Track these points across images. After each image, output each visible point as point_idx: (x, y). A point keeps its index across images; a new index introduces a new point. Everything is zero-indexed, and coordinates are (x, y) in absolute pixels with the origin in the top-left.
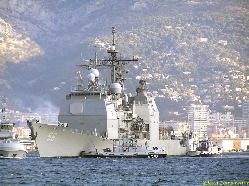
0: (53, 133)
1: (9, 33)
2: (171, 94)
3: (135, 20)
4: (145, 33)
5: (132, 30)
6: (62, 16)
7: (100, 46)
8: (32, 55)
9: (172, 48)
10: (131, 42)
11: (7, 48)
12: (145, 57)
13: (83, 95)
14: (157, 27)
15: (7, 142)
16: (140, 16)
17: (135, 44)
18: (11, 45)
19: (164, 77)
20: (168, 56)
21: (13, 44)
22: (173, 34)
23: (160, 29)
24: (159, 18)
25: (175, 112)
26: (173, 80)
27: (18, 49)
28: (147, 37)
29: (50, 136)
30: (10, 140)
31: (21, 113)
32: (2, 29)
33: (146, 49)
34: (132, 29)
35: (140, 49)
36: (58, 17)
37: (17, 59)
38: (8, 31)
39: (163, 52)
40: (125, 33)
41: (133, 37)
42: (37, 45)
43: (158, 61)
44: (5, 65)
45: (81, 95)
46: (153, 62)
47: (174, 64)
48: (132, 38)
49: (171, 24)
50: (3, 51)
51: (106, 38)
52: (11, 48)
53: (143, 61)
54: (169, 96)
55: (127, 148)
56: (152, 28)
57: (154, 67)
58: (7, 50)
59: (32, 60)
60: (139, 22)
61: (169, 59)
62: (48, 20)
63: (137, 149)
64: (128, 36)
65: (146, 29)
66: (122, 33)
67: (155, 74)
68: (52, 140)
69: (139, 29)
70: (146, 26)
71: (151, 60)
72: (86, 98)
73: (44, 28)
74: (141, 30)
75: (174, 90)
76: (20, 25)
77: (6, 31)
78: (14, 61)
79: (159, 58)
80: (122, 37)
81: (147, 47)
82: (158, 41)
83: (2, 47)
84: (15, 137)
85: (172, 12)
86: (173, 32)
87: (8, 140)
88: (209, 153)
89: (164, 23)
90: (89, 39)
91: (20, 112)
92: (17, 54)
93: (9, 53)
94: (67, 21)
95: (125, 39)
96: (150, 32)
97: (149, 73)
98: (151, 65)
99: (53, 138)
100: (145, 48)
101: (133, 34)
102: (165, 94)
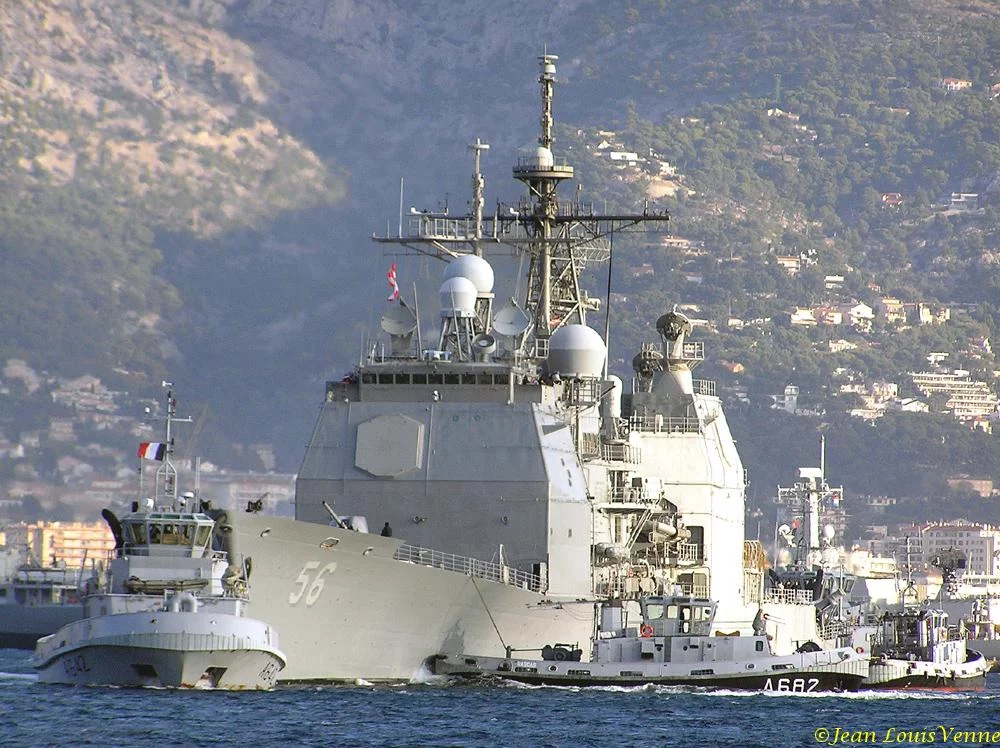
0: (318, 563)
1: (173, 98)
2: (961, 397)
3: (790, 46)
4: (841, 108)
5: (778, 93)
6: (434, 24)
7: (620, 167)
8: (283, 203)
9: (969, 182)
10: (770, 151)
11: (163, 166)
12: (839, 221)
13: (419, 379)
14: (896, 84)
15: (177, 606)
16: (817, 28)
17: (788, 159)
18: (182, 151)
19: (926, 316)
20: (949, 217)
21: (190, 147)
22: (975, 118)
23: (915, 92)
24: (908, 42)
25: (979, 482)
26: (971, 333)
27: (215, 170)
28: (851, 130)
29: (303, 578)
30: (194, 599)
31: (223, 472)
32: (140, 79)
33: (841, 184)
34: (778, 88)
35: (815, 184)
36: (418, 26)
37: (208, 217)
38: (170, 88)
39: (926, 200)
40: (740, 105)
41: (781, 129)
42: (310, 155)
43: (902, 239)
44: (153, 246)
45: (411, 380)
46: (875, 247)
47: (979, 254)
48: (776, 134)
49: (967, 72)
50: (143, 179)
51: (648, 131)
52: (179, 167)
53: (829, 242)
54: (948, 405)
55: (660, 641)
56: (875, 84)
57: (881, 267)
58: (163, 176)
59: (282, 225)
60: (810, 57)
61: (956, 232)
62: (367, 41)
63: (710, 646)
64: (754, 122)
65: (846, 92)
66: (729, 108)
67: (884, 301)
68: (310, 600)
69: (813, 87)
70: (846, 75)
71: (864, 236)
72: (436, 398)
73: (347, 79)
74: (822, 96)
75: (974, 377)
76: (227, 60)
77: (157, 87)
78: (195, 228)
79: (903, 227)
80: (727, 126)
81: (847, 174)
82: (900, 148)
83: (137, 162)
84: (224, 582)
85: (973, 14)
86: (976, 106)
87: (182, 595)
88: (943, 671)
89: (935, 63)
90: (567, 133)
91: (219, 469)
92: (213, 195)
93: (172, 192)
94: (459, 43)
95: (741, 136)
96: (864, 106)
97: (856, 294)
98: (865, 261)
99: (317, 588)
100: (839, 177)
101: (778, 112)
102: (929, 394)
